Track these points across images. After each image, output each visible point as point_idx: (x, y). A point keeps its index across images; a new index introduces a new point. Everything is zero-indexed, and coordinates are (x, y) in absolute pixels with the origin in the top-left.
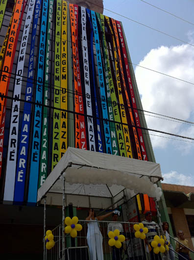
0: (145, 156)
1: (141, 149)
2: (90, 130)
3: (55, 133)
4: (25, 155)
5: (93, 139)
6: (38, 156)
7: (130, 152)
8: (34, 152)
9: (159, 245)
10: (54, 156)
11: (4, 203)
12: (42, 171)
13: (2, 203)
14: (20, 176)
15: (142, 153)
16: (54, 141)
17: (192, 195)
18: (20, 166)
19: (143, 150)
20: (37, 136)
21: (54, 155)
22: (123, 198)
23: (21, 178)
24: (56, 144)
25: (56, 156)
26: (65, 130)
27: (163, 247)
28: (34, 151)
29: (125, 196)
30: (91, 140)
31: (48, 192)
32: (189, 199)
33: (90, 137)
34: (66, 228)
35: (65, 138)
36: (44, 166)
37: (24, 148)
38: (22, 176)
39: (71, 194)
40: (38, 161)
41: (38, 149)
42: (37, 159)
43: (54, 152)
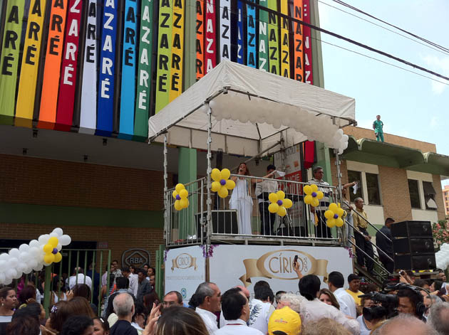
0: (308, 73)
1: (304, 61)
2: (224, 17)
3: (163, 14)
4: (111, 51)
5: (228, 34)
6: (133, 55)
7: (287, 63)
8: (127, 49)
9: (336, 217)
10: (161, 59)
11: (80, 132)
12: (141, 84)
13: (77, 132)
14: (104, 89)
15: (306, 68)
16: (162, 31)
17: (365, 143)
18: (104, 72)
19: (307, 63)
20: (131, 18)
21: (162, 56)
22: (279, 143)
23: (106, 92)
24: (165, 37)
25: (164, 59)
26: (181, 11)
27: (340, 219)
28: (127, 46)
29: (282, 141)
30: (224, 36)
31: (174, 125)
32: (360, 148)
33: (222, 30)
34: (214, 184)
35: (180, 27)
36: (145, 75)
37: (108, 39)
38: (107, 89)
39: (199, 130)
40: (134, 65)
41: (133, 43)
42: (132, 61)
43: (161, 51)
